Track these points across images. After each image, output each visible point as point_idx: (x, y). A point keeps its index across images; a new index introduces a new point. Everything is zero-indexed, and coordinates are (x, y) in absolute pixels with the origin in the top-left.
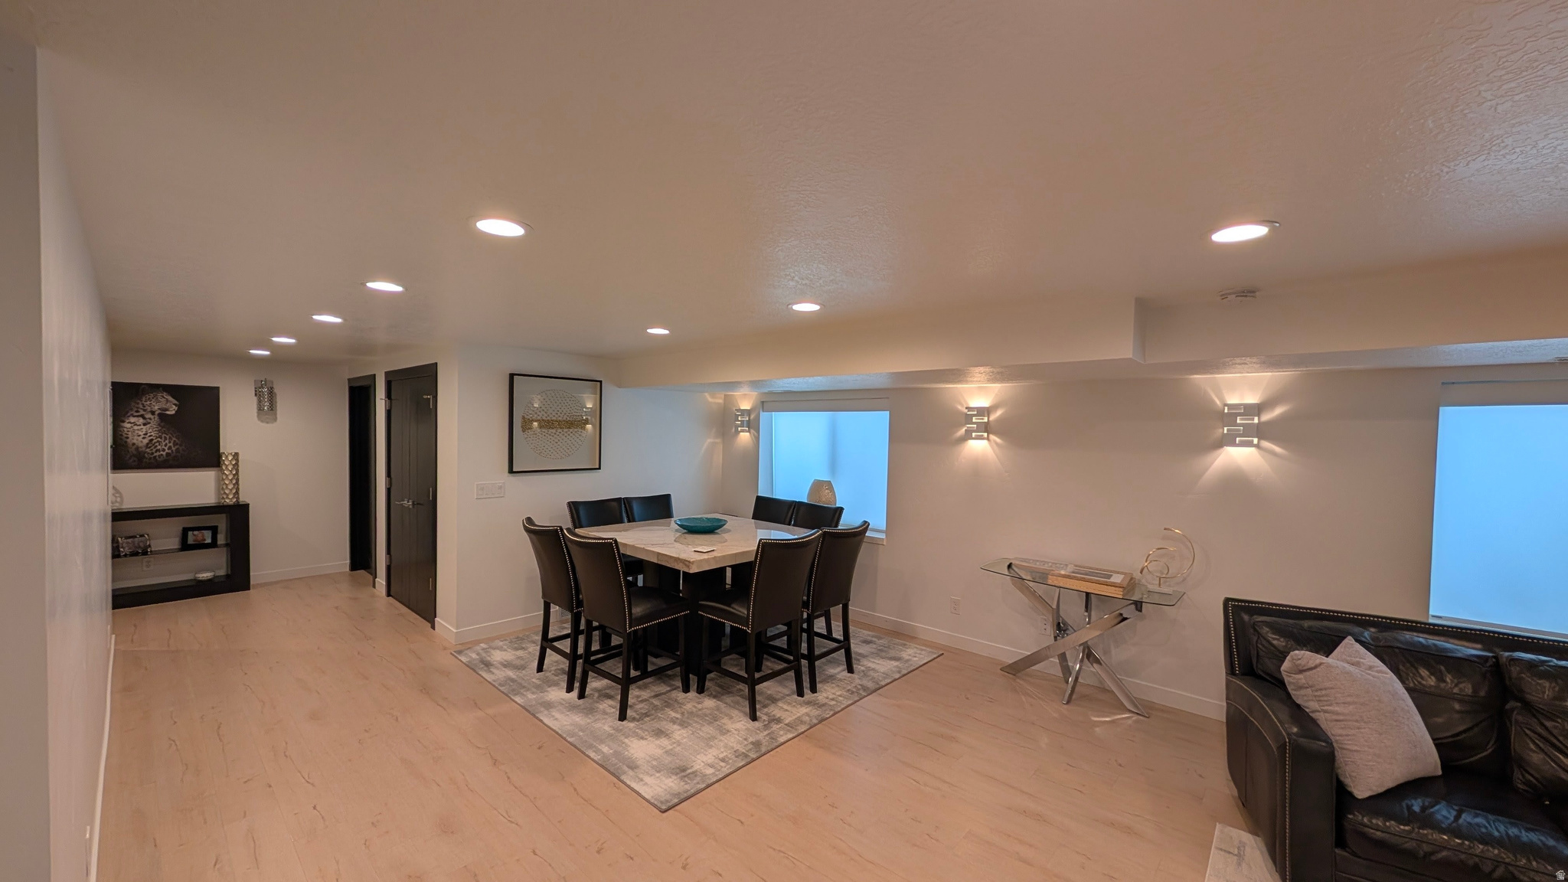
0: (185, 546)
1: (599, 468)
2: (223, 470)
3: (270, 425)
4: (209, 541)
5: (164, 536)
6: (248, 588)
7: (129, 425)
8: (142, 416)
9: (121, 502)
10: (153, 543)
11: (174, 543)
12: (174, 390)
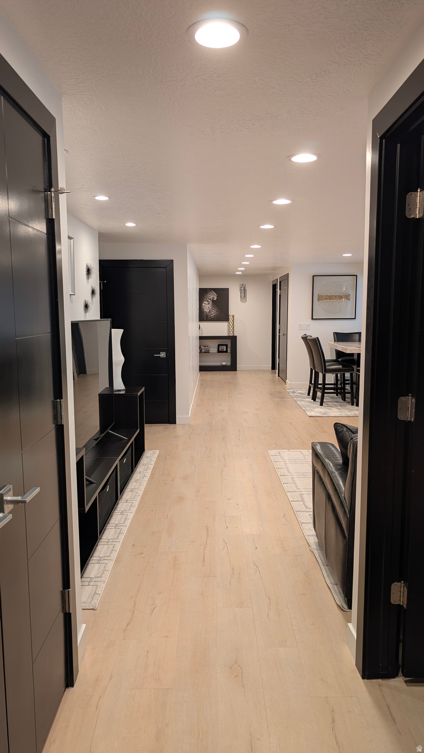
0: (219, 351)
1: (355, 318)
2: (229, 322)
3: (244, 303)
4: (225, 350)
5: (213, 347)
6: (236, 371)
7: (204, 304)
8: (207, 301)
9: (202, 334)
10: (210, 349)
11: (215, 350)
12: (215, 290)
